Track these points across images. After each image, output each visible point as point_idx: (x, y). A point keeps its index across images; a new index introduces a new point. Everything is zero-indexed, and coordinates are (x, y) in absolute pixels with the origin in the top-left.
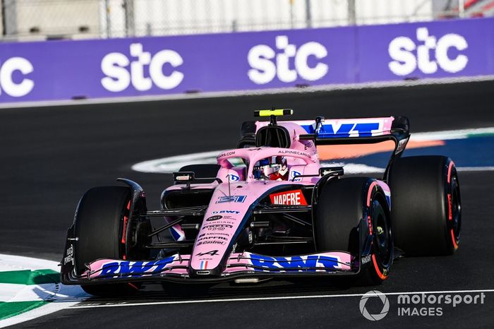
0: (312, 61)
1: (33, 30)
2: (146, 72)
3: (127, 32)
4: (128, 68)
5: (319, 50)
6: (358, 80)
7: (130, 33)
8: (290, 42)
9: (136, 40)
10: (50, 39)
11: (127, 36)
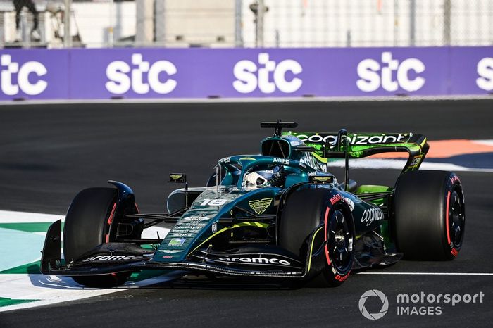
0: (412, 75)
1: (179, 38)
2: (271, 77)
3: (256, 43)
4: (256, 74)
5: (418, 66)
6: (449, 92)
7: (259, 45)
8: (394, 58)
9: (264, 50)
10: (192, 46)
11: (256, 47)
